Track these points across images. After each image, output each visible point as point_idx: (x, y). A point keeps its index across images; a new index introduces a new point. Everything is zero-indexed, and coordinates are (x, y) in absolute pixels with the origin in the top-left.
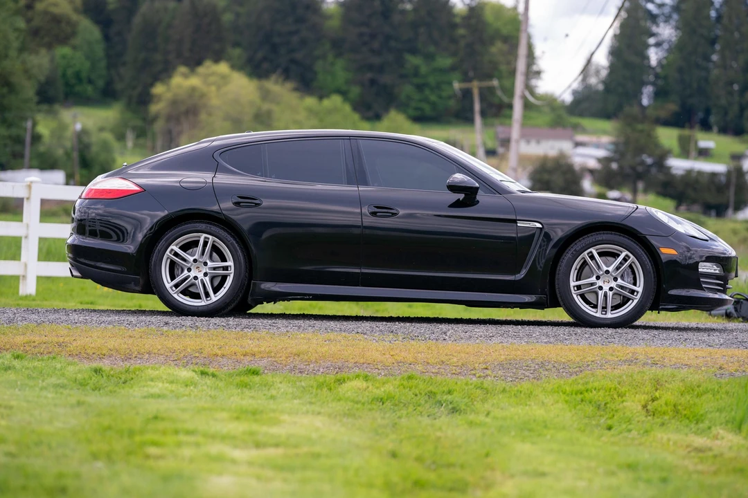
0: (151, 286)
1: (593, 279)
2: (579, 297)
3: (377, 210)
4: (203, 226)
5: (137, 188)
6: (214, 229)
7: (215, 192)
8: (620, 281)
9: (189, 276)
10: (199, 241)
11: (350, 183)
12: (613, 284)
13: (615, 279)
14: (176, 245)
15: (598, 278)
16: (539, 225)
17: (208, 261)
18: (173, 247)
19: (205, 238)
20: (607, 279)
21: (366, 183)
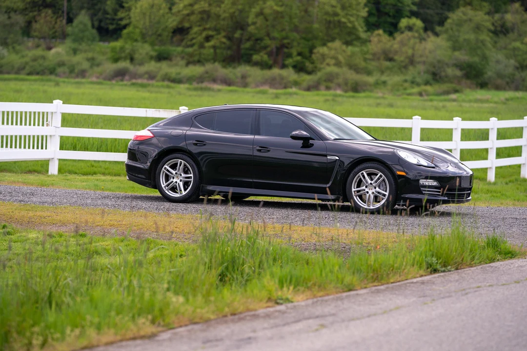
0: (156, 186)
1: (364, 187)
2: (357, 197)
3: (260, 148)
4: (179, 155)
5: (152, 135)
6: (184, 157)
7: (185, 137)
8: (377, 189)
9: (173, 181)
10: (177, 163)
11: (251, 134)
12: (374, 190)
13: (375, 188)
14: (168, 165)
15: (366, 187)
16: (337, 158)
17: (182, 174)
18: (166, 166)
19: (181, 162)
20: (371, 188)
21: (259, 134)
